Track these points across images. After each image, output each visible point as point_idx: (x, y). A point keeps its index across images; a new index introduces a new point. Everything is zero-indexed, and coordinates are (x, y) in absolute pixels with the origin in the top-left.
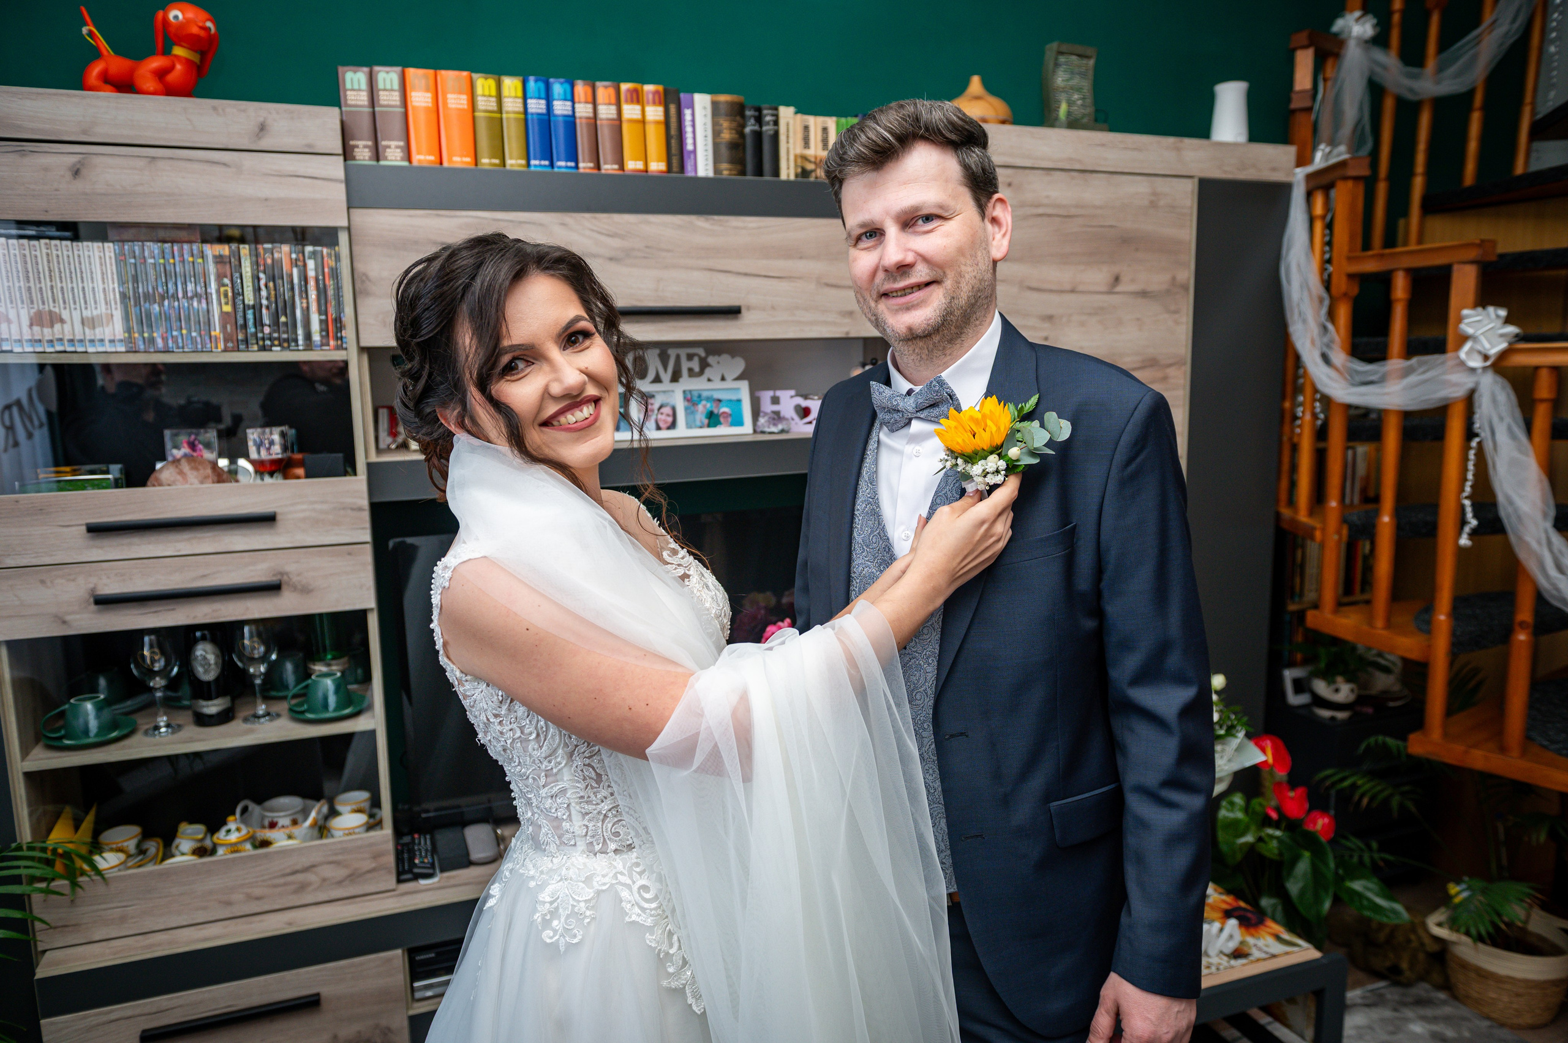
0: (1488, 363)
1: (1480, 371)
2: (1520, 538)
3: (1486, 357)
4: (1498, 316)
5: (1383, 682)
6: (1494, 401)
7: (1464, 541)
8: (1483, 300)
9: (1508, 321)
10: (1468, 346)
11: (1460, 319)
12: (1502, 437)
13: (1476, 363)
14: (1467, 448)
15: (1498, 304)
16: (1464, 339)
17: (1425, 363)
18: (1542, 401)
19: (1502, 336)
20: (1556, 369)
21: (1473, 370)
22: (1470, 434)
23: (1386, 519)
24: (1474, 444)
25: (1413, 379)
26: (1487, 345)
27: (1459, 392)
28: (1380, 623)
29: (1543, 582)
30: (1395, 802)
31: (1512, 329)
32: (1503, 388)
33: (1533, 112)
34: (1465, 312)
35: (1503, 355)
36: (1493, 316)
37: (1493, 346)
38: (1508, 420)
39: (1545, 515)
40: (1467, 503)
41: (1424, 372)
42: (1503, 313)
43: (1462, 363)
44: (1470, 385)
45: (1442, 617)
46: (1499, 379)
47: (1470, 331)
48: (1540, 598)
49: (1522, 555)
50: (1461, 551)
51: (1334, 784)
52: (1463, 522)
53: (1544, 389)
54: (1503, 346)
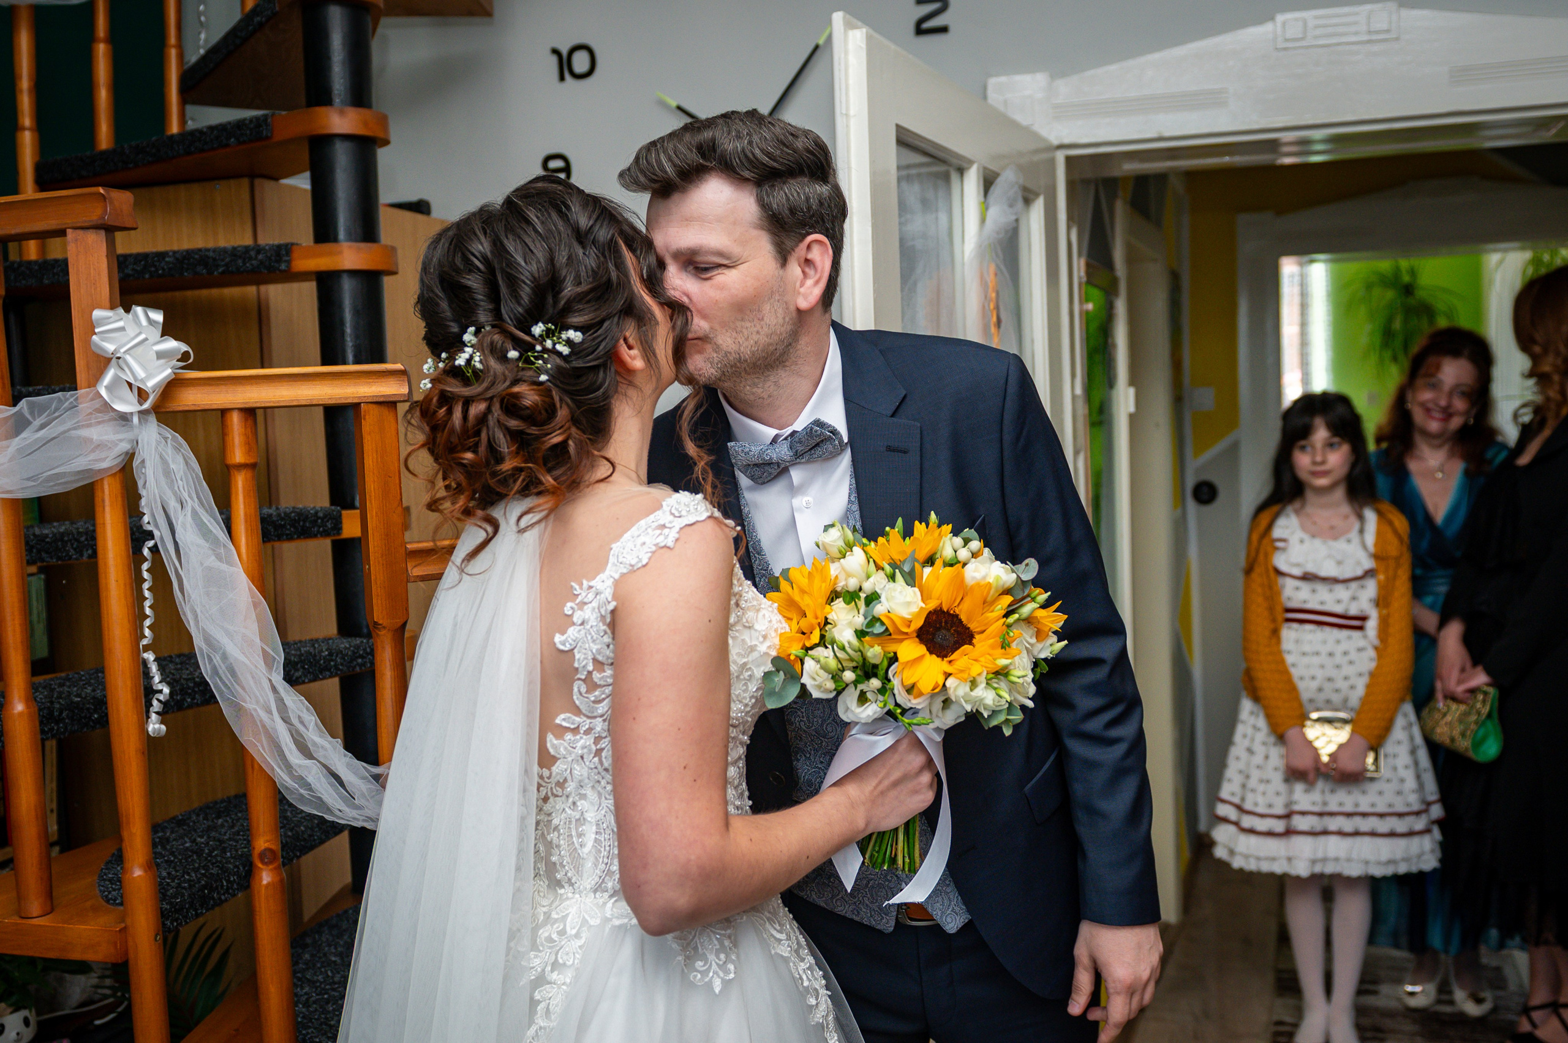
0: (147, 405)
1: (136, 419)
2: (238, 708)
3: (142, 395)
4: (151, 322)
5: (78, 988)
6: (167, 473)
7: (155, 726)
8: (125, 296)
9: (168, 330)
10: (110, 375)
11: (91, 327)
12: (188, 535)
13: (127, 405)
14: (137, 557)
15: (148, 303)
16: (103, 362)
17: (42, 409)
18: (240, 467)
19: (160, 355)
20: (249, 412)
21: (124, 418)
22: (138, 536)
23: (19, 707)
24: (146, 552)
25: (28, 436)
26: (141, 374)
27: (108, 461)
28: (35, 906)
29: (282, 777)
31: (175, 346)
32: (177, 449)
33: (181, 56)
34: (97, 314)
35: (171, 387)
36: (144, 322)
37: (150, 376)
38: (192, 503)
39: (269, 661)
40: (150, 656)
41: (42, 427)
42: (158, 317)
43: (107, 407)
44: (125, 446)
45: (138, 873)
46: (168, 433)
47: (110, 347)
49: (246, 738)
50: (152, 744)
52: (150, 692)
53: (239, 448)
54: (164, 373)
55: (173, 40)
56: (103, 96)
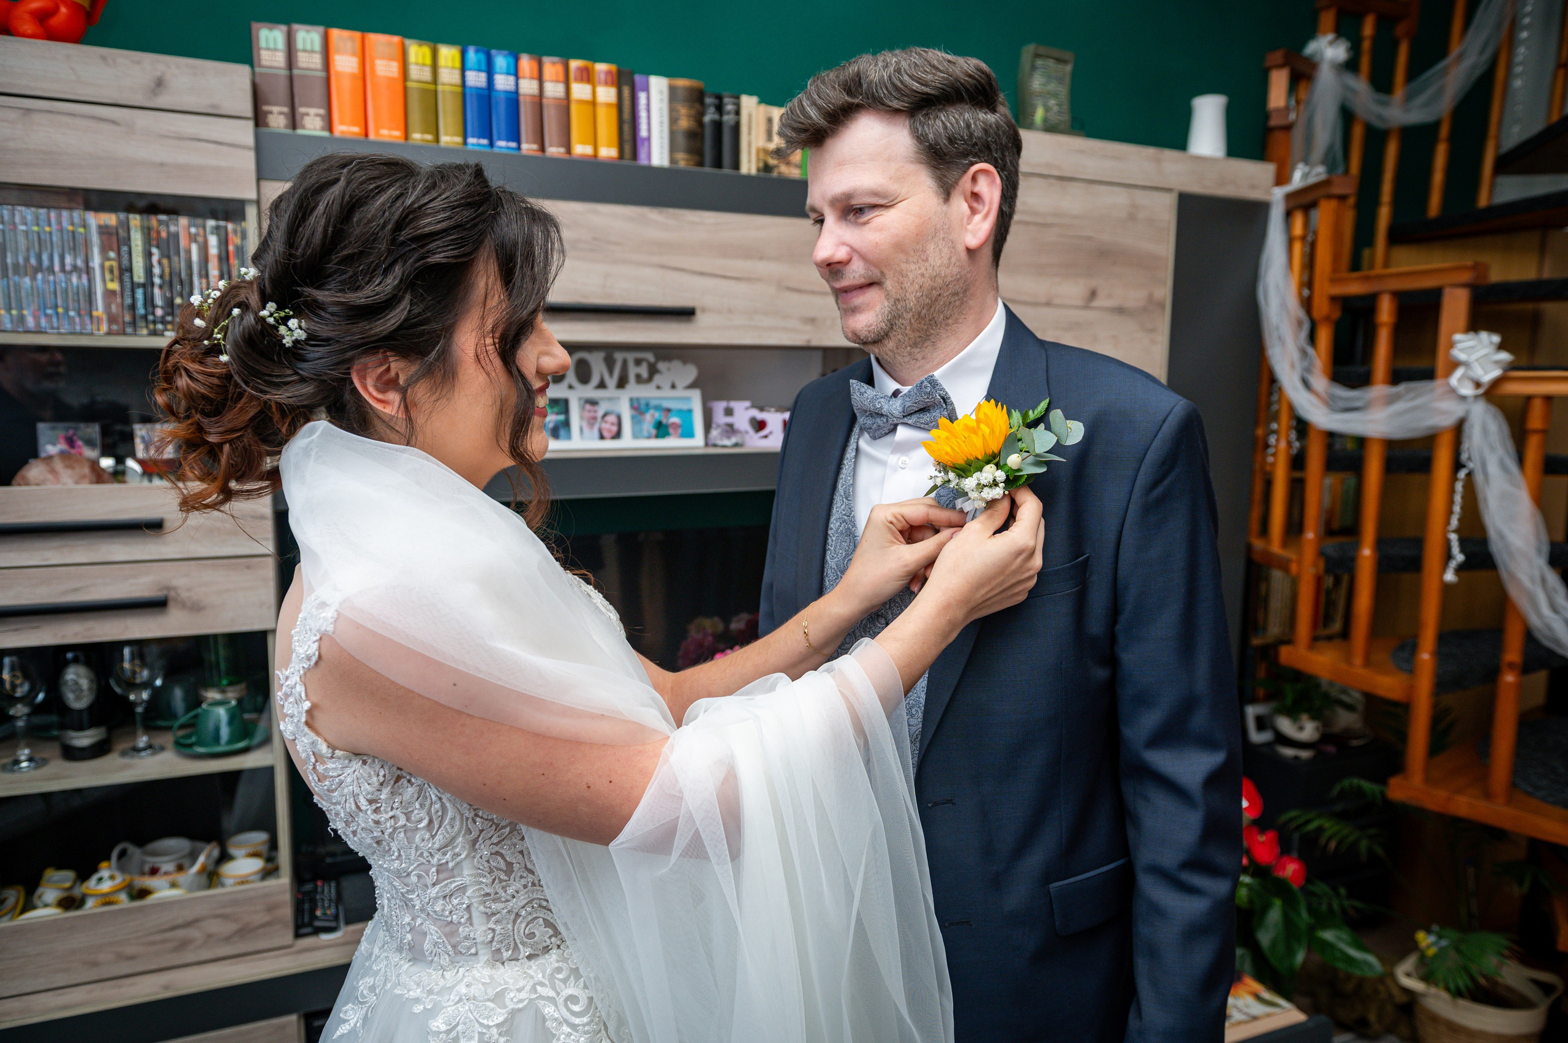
0: (1481, 391)
1: (1471, 399)
2: (1513, 577)
3: (1478, 385)
4: (1491, 343)
6: (1485, 430)
7: (1450, 576)
8: (1474, 325)
9: (1501, 347)
10: (1459, 372)
11: (1451, 345)
12: (1493, 468)
13: (1468, 390)
14: (1454, 478)
15: (1491, 329)
16: (1455, 365)
17: (1413, 389)
18: (1536, 431)
19: (1497, 362)
20: (1548, 399)
21: (1463, 398)
22: (1457, 465)
23: (1367, 552)
24: (1462, 474)
25: (1400, 406)
26: (1480, 372)
27: (1447, 421)
28: (1358, 660)
29: (1534, 621)
30: (1363, 846)
31: (1505, 356)
32: (1495, 418)
33: (1498, 147)
34: (1458, 337)
35: (1496, 383)
36: (1486, 341)
37: (1486, 373)
38: (1500, 452)
39: (1539, 551)
40: (1453, 537)
41: (1412, 399)
42: (1496, 339)
43: (1453, 391)
44: (1460, 414)
45: (1426, 656)
46: (1493, 409)
47: (1462, 356)
48: (1529, 636)
49: (1513, 592)
50: (1446, 587)
51: (1298, 827)
52: (1449, 556)
53: (1536, 420)
54: (1496, 373)
56: (1438, 178)
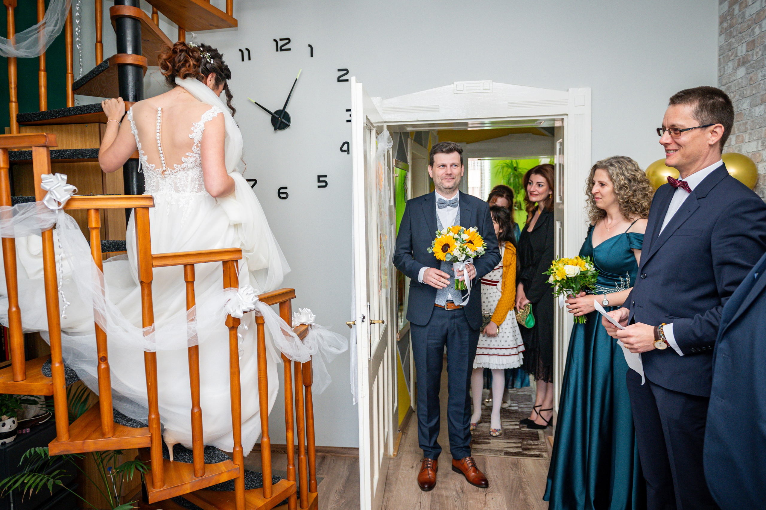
0: (61, 207)
1: (57, 212)
3: (59, 204)
4: (62, 179)
5: (33, 411)
6: (68, 228)
8: (53, 170)
9: (69, 182)
10: (48, 197)
11: (41, 181)
13: (54, 206)
15: (62, 172)
16: (45, 192)
17: (23, 207)
18: (94, 228)
19: (66, 190)
20: (97, 210)
21: (53, 211)
23: (14, 309)
25: (18, 217)
26: (59, 197)
27: (47, 225)
28: (19, 377)
30: (50, 486)
31: (72, 187)
32: (72, 222)
33: (73, 77)
34: (43, 176)
35: (69, 202)
36: (60, 179)
37: (62, 197)
41: (23, 214)
42: (65, 177)
43: (46, 207)
44: (53, 221)
45: (57, 365)
46: (68, 216)
47: (47, 187)
51: (10, 488)
53: (94, 222)
54: (68, 197)
55: (70, 71)
56: (43, 91)
